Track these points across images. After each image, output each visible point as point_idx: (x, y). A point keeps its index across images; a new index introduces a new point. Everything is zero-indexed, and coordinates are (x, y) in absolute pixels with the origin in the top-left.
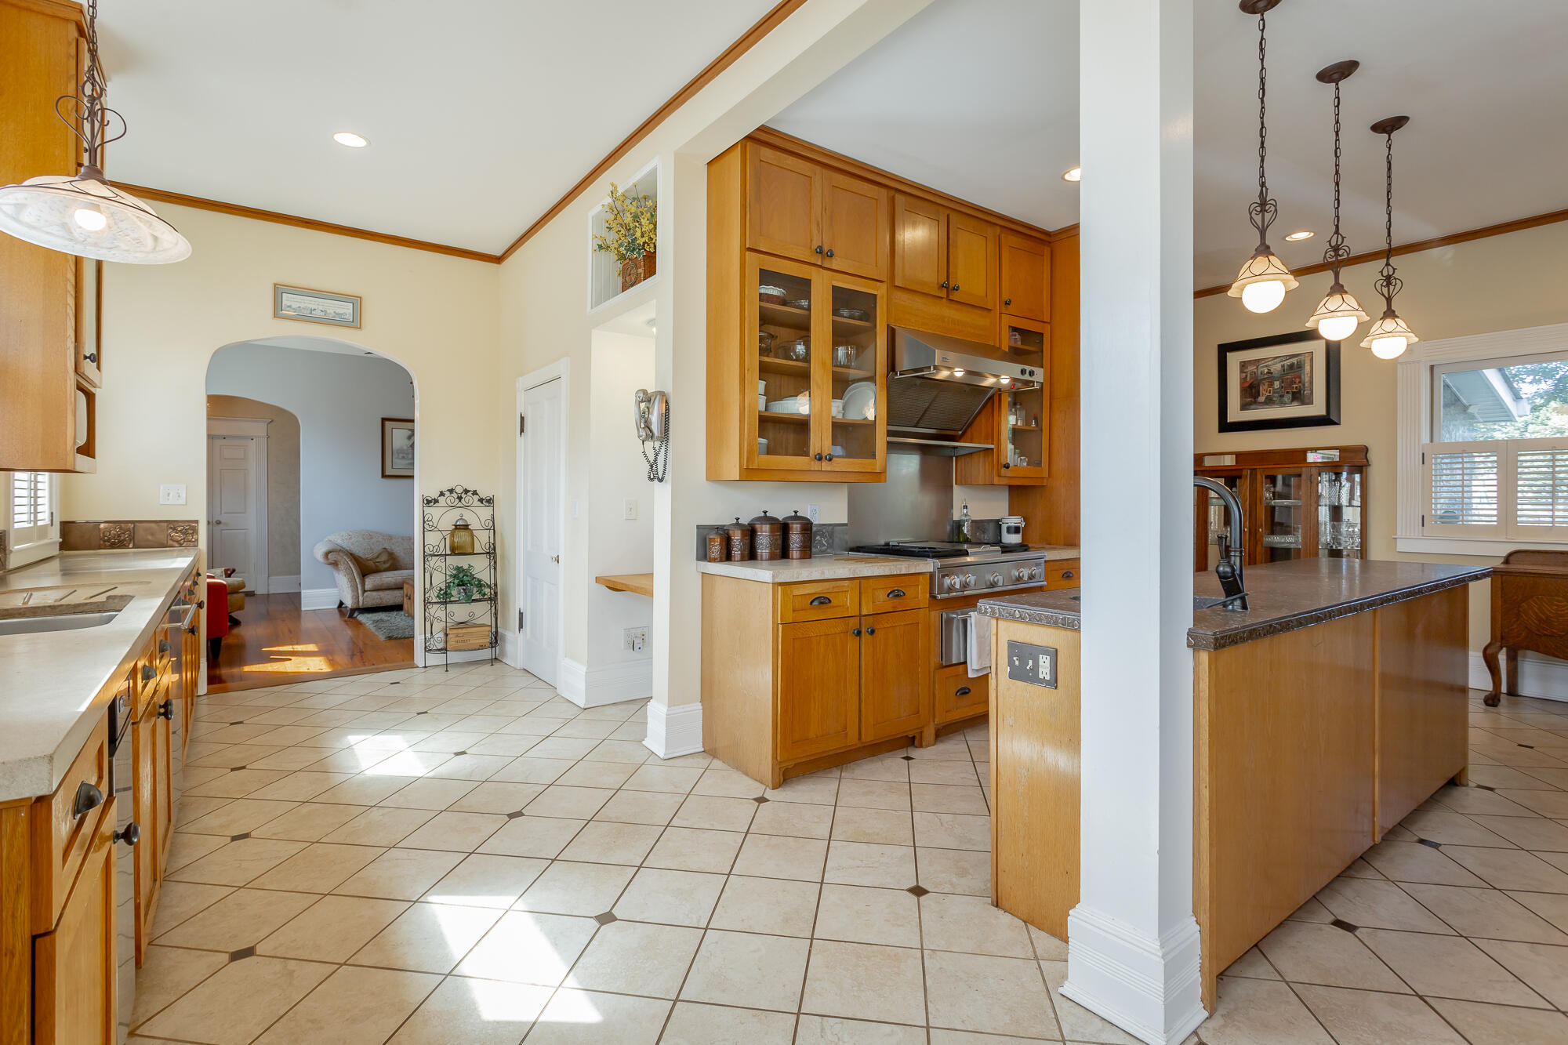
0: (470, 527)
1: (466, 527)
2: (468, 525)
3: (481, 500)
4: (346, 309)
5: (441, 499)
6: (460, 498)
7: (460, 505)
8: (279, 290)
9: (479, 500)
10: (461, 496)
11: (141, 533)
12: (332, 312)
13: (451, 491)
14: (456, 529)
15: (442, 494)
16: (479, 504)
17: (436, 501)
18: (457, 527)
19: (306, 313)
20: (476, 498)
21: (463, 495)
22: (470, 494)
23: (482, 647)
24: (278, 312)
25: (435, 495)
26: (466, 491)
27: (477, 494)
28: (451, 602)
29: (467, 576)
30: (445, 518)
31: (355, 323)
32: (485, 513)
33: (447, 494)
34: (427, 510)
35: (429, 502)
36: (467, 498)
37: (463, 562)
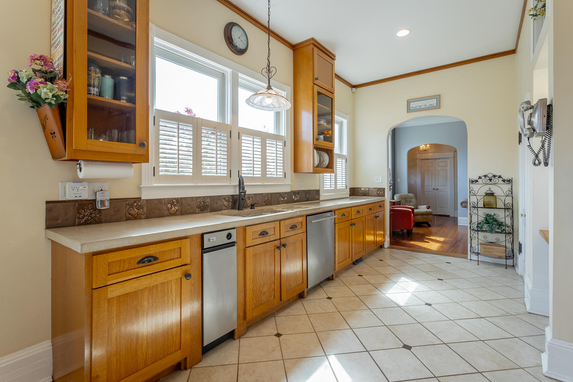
0: (494, 194)
1: (492, 194)
2: (494, 193)
3: (504, 181)
4: (434, 102)
5: (480, 180)
6: (490, 180)
7: (490, 183)
8: (409, 102)
9: (502, 181)
10: (491, 179)
11: (370, 192)
12: (428, 104)
13: (485, 176)
14: (486, 195)
15: (480, 178)
16: (503, 182)
17: (477, 181)
18: (487, 194)
19: (419, 107)
20: (500, 179)
21: (493, 178)
22: (496, 177)
23: (500, 257)
24: (409, 110)
25: (476, 178)
26: (494, 176)
27: (501, 177)
28: (482, 231)
29: (491, 219)
30: (481, 189)
31: (438, 106)
32: (506, 187)
33: (483, 178)
34: (472, 185)
35: (472, 182)
36: (494, 180)
37: (491, 212)
